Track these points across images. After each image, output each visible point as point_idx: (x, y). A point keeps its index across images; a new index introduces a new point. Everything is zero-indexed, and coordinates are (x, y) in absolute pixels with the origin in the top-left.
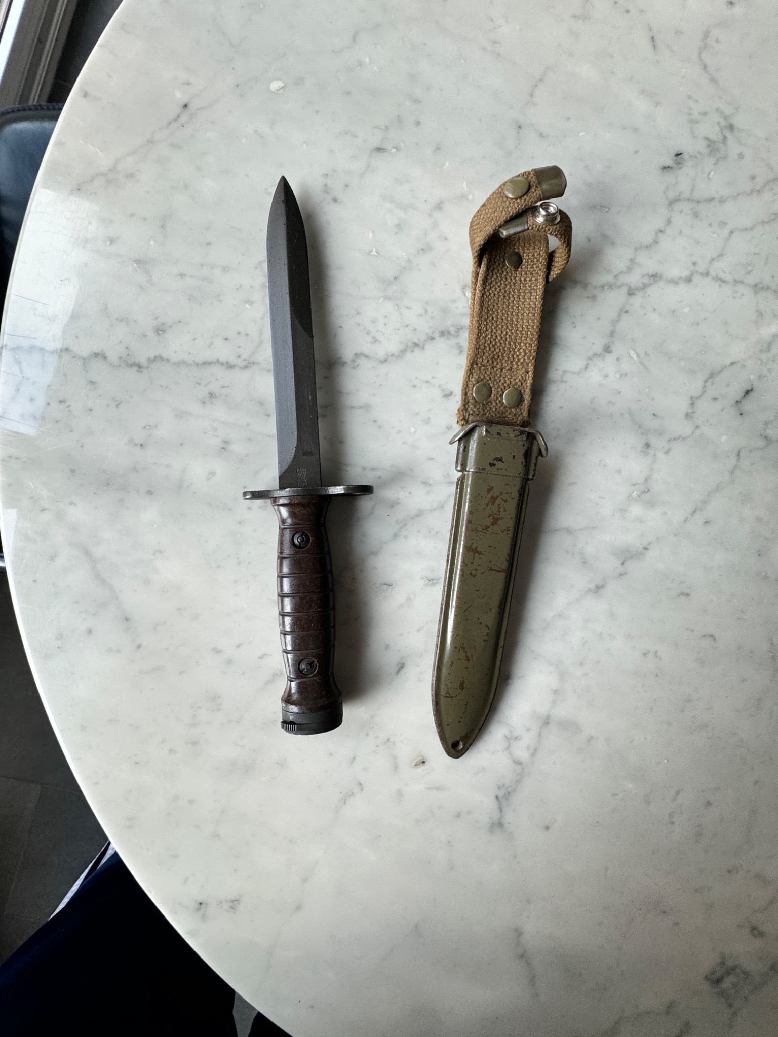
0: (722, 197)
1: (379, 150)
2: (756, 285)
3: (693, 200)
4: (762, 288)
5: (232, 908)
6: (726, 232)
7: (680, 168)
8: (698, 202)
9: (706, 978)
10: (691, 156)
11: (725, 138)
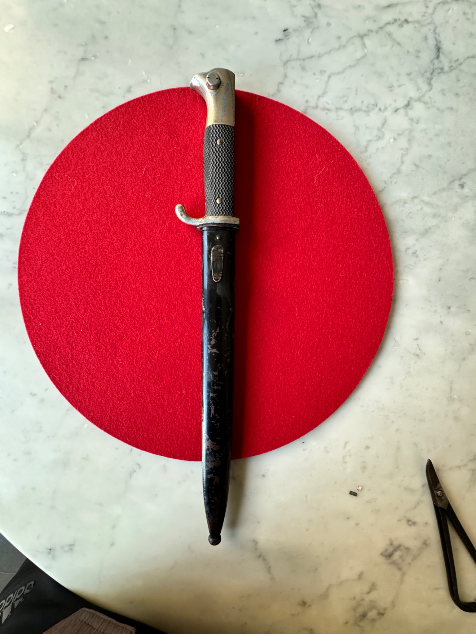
0: (319, 54)
1: (84, 59)
2: (351, 109)
3: (300, 59)
4: (356, 111)
5: (71, 549)
6: (325, 77)
7: (289, 39)
8: (304, 60)
9: (382, 554)
10: (294, 30)
11: (316, 15)
